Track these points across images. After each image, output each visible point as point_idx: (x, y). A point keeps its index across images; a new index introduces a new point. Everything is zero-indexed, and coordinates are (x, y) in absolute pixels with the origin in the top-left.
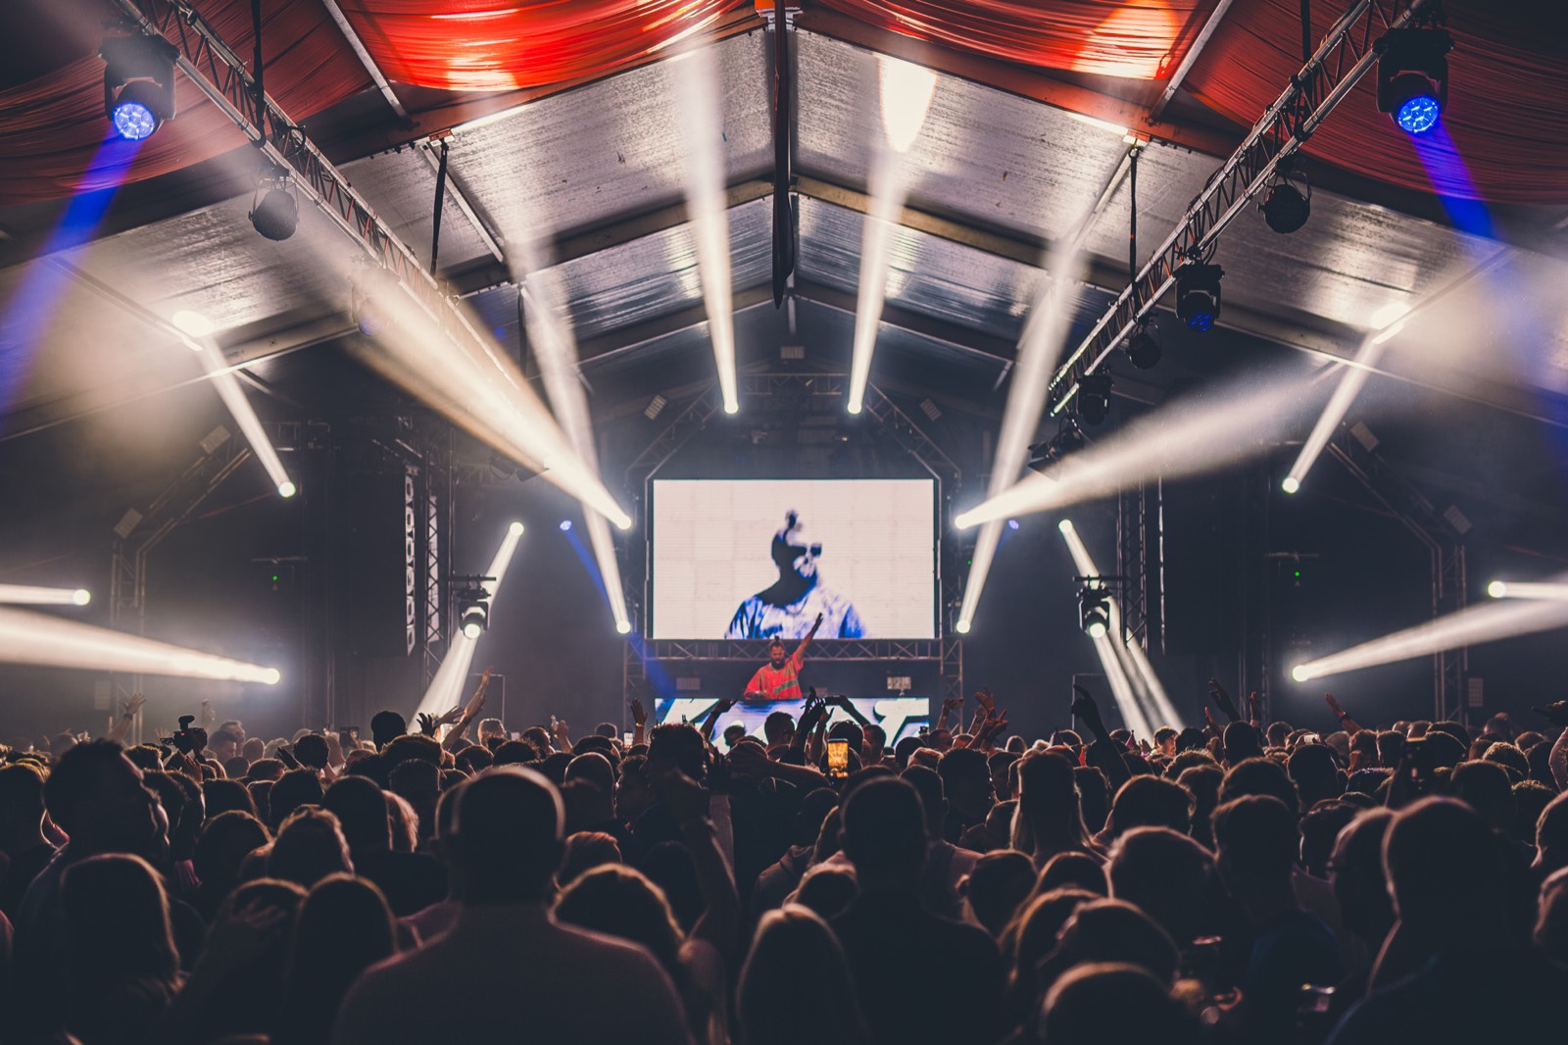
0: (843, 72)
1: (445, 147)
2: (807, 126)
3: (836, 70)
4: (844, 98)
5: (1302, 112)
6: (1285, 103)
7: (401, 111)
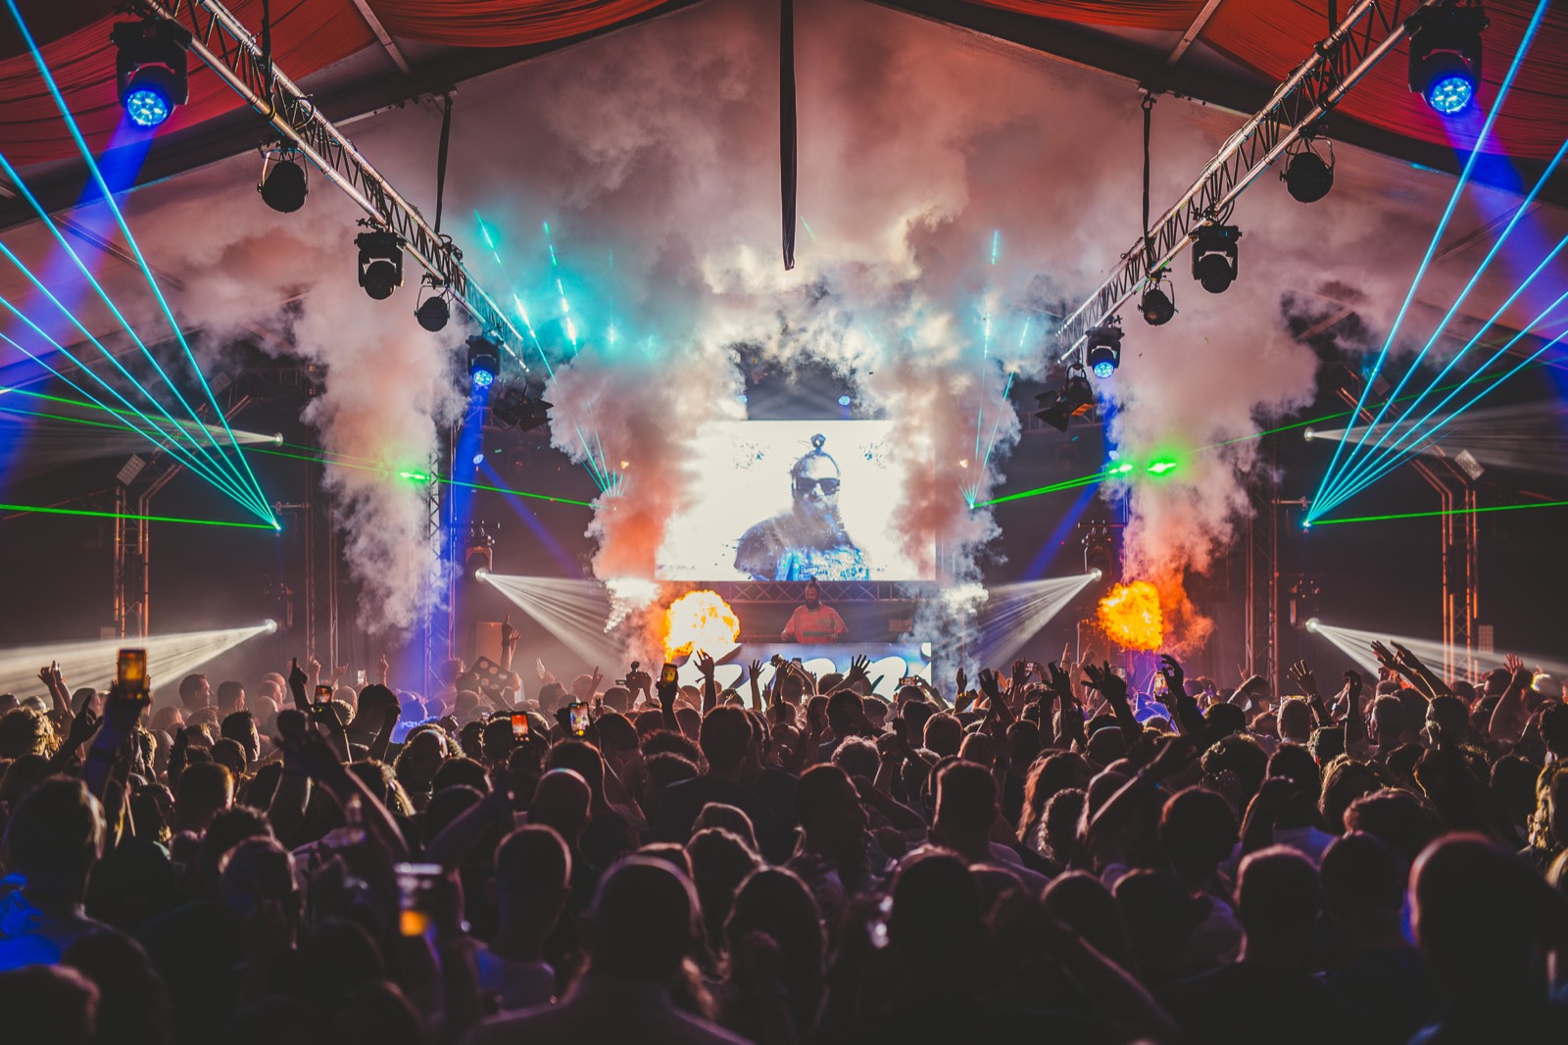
1: (448, 101)
5: (1327, 78)
6: (1309, 69)
7: (404, 67)
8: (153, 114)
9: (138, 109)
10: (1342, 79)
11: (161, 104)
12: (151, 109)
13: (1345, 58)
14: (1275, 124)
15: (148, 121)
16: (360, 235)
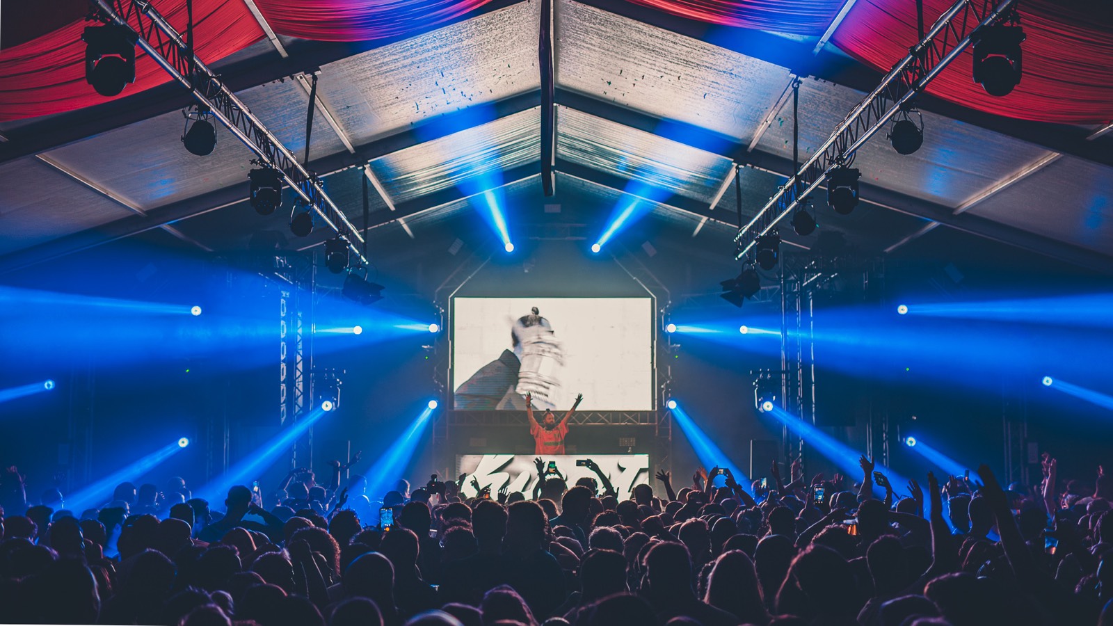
0: (593, 26)
1: (315, 78)
2: (567, 60)
3: (587, 24)
4: (593, 42)
5: (917, 71)
6: (906, 65)
7: (284, 54)
10: (928, 72)
13: (929, 57)
14: (883, 99)
16: (252, 171)
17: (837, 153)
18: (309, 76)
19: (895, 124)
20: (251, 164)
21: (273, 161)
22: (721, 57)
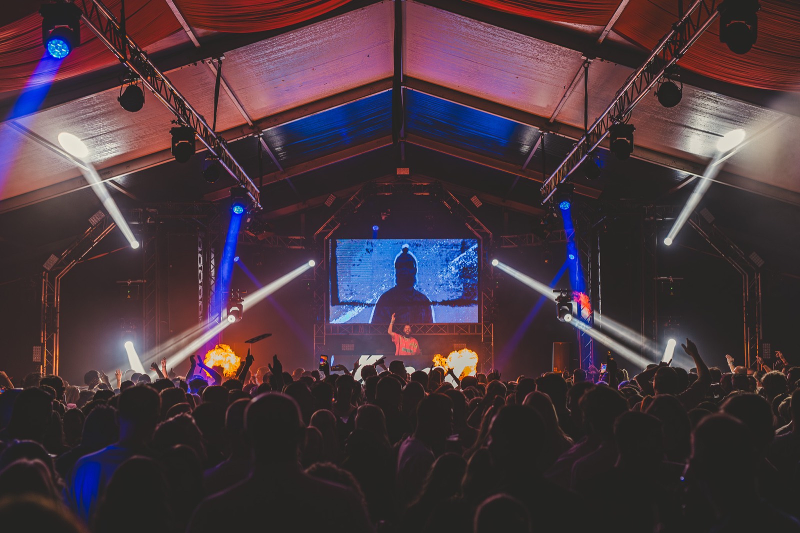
1: (220, 62)
5: (678, 42)
6: (669, 39)
7: (197, 44)
8: (61, 52)
9: (54, 49)
10: (686, 42)
11: (66, 47)
12: (60, 50)
13: (687, 30)
15: (59, 55)
16: (173, 128)
17: (617, 113)
18: (215, 61)
19: (660, 84)
20: (172, 123)
21: (188, 122)
22: (530, 45)
